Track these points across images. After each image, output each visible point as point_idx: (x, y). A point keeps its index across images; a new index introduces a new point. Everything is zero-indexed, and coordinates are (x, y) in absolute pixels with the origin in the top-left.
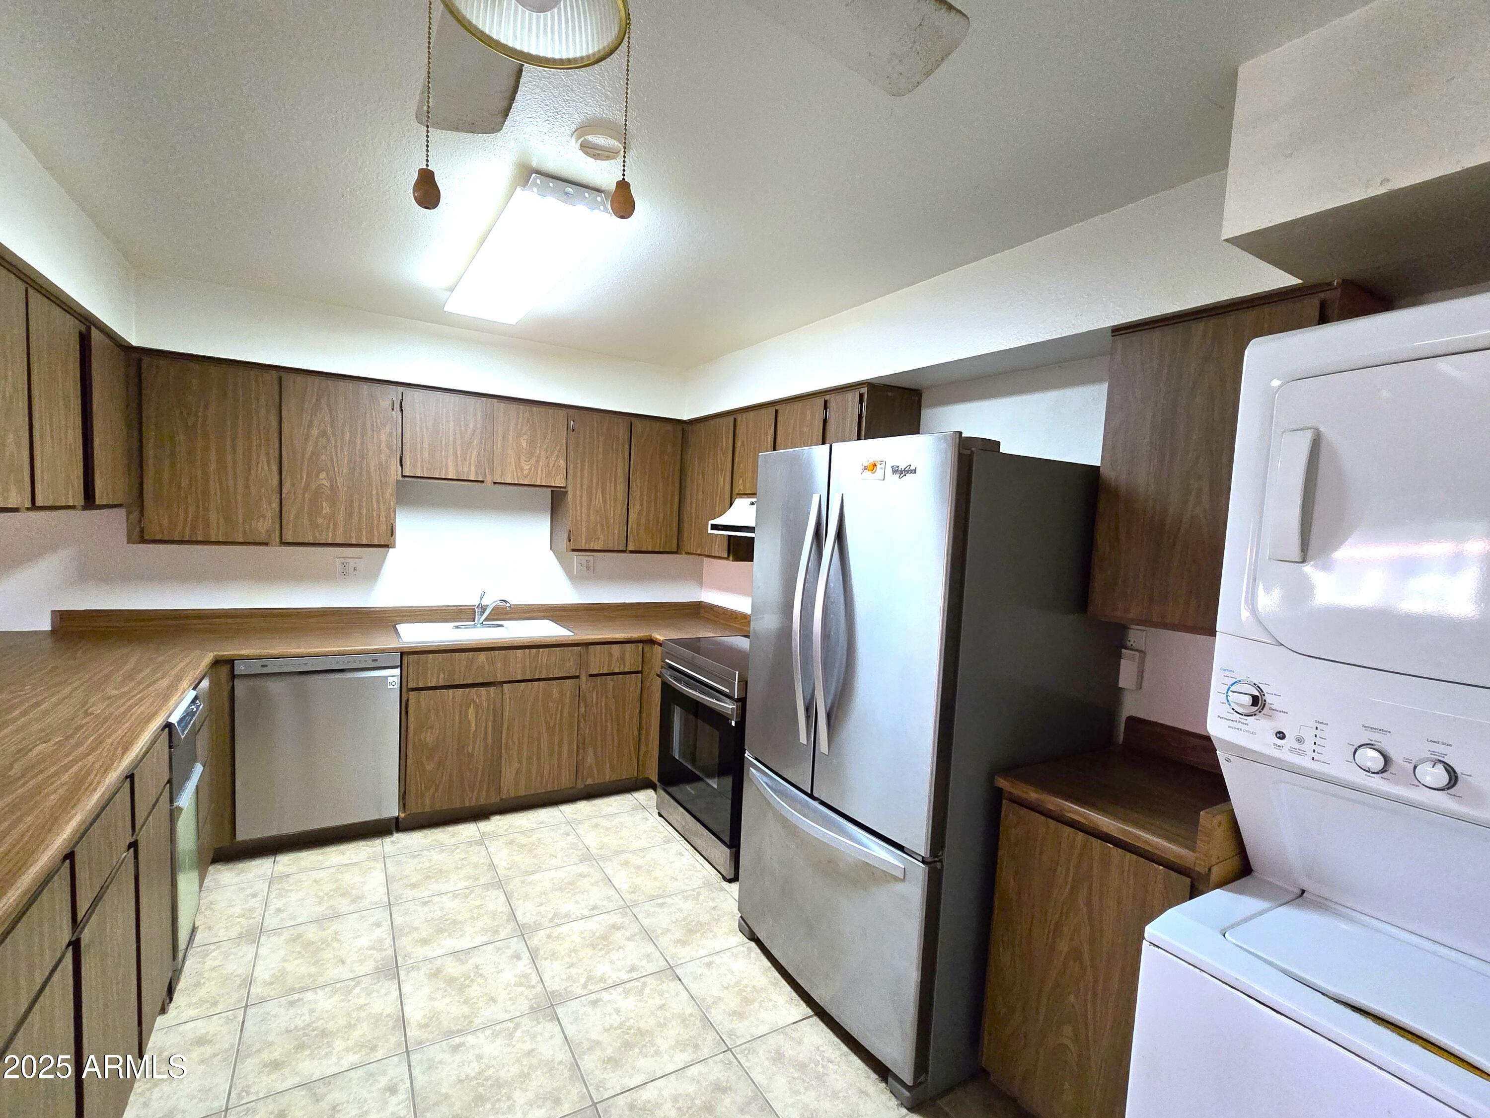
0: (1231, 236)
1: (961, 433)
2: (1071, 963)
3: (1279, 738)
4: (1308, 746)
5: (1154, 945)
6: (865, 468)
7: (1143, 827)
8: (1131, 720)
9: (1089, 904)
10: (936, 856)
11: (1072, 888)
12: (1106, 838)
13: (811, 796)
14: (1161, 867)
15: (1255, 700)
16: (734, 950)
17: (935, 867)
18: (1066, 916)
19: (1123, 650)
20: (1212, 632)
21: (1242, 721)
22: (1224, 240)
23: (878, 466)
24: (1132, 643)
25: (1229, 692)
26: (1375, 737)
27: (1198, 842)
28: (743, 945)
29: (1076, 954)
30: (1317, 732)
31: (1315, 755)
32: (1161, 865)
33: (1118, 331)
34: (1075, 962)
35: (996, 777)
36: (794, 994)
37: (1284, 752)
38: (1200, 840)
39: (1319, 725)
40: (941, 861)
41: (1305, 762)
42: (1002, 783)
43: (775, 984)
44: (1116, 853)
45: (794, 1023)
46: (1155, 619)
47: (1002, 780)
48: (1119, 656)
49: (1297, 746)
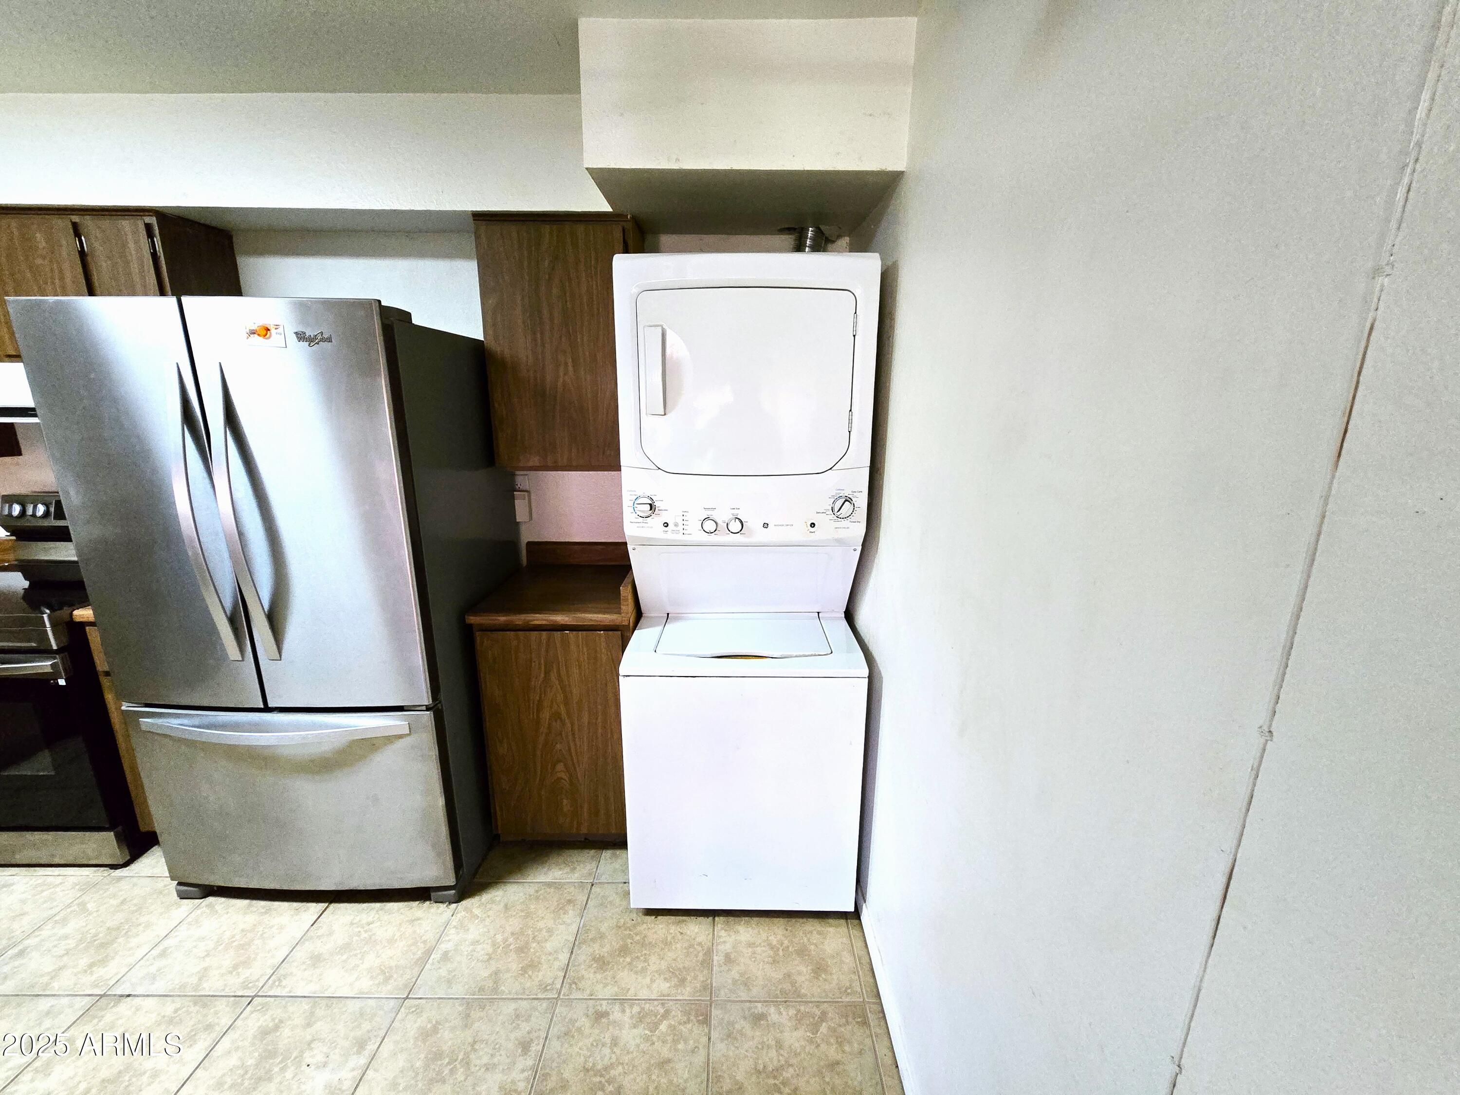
0: (590, 167)
1: (379, 302)
2: (554, 723)
3: (666, 526)
4: (681, 527)
5: (627, 676)
6: (253, 332)
7: (585, 611)
8: (529, 544)
9: (561, 680)
10: (437, 700)
11: (545, 673)
12: (563, 628)
13: (267, 709)
14: (602, 632)
15: (651, 506)
16: (189, 919)
17: (438, 709)
18: (545, 694)
19: (515, 493)
20: (617, 467)
21: (645, 521)
22: (587, 169)
23: (273, 331)
24: (519, 485)
25: (635, 505)
26: (709, 513)
27: (622, 607)
28: (198, 907)
29: (557, 716)
30: (684, 518)
31: (684, 532)
32: (601, 631)
33: (480, 217)
34: (556, 721)
35: (466, 617)
36: (295, 905)
37: (670, 535)
38: (623, 605)
39: (684, 513)
40: (440, 702)
41: (679, 537)
42: (472, 619)
43: (268, 911)
44: (571, 635)
45: (312, 925)
46: (550, 464)
47: (472, 618)
48: (513, 498)
49: (675, 528)
